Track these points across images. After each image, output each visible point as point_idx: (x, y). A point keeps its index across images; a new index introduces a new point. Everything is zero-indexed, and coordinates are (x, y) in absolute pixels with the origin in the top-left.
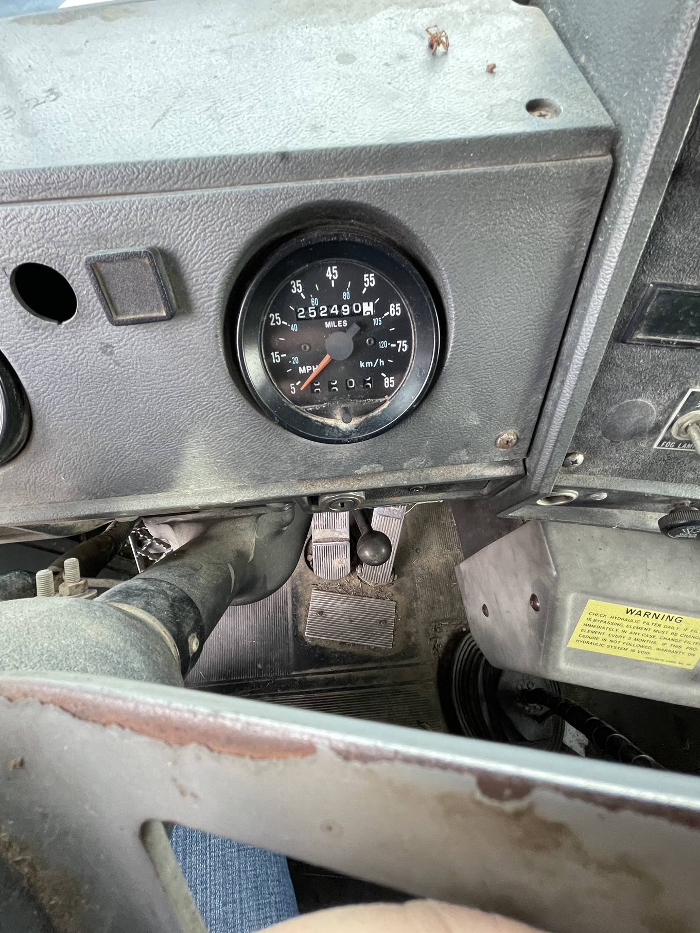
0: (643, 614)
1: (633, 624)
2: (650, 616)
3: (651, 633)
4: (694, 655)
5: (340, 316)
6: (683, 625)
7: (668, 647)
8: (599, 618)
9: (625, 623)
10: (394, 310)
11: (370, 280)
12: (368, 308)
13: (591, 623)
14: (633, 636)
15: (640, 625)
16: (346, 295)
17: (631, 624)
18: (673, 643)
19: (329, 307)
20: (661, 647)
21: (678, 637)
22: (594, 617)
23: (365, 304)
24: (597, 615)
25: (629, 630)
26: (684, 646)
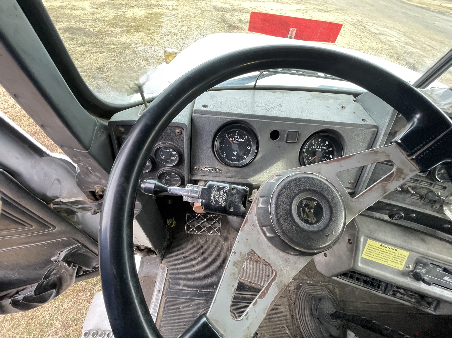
0: (385, 247)
1: (382, 250)
2: (387, 248)
3: (388, 254)
4: (402, 264)
5: (319, 149)
6: (398, 252)
7: (393, 260)
8: (371, 247)
9: (380, 250)
10: (331, 149)
11: (327, 143)
12: (325, 148)
13: (369, 248)
14: (383, 255)
15: (384, 251)
16: (322, 145)
17: (381, 250)
18: (395, 259)
19: (317, 147)
20: (391, 260)
21: (396, 257)
22: (370, 246)
23: (325, 147)
24: (371, 245)
25: (381, 252)
26: (399, 260)
